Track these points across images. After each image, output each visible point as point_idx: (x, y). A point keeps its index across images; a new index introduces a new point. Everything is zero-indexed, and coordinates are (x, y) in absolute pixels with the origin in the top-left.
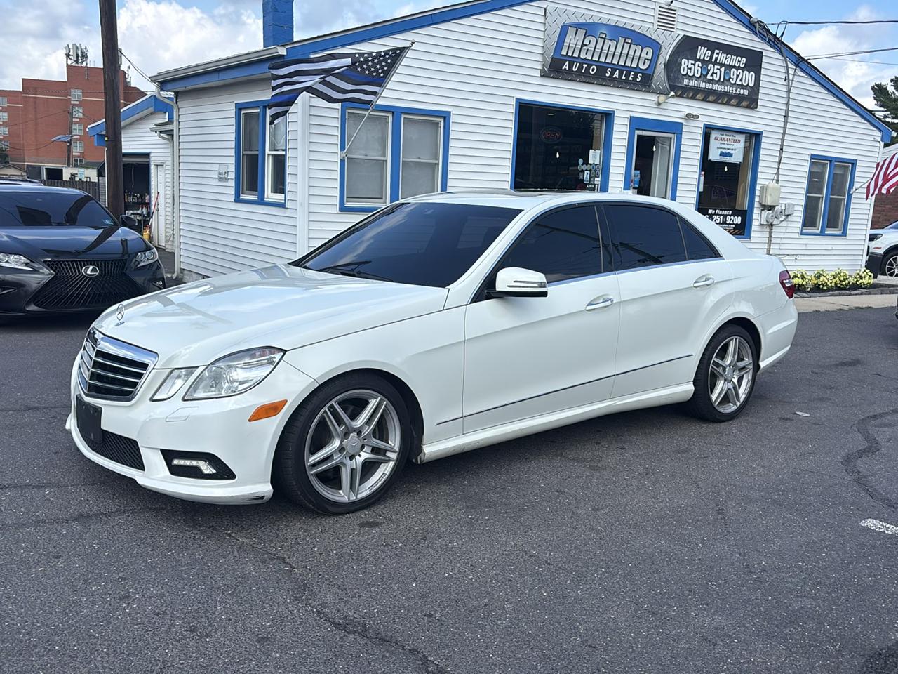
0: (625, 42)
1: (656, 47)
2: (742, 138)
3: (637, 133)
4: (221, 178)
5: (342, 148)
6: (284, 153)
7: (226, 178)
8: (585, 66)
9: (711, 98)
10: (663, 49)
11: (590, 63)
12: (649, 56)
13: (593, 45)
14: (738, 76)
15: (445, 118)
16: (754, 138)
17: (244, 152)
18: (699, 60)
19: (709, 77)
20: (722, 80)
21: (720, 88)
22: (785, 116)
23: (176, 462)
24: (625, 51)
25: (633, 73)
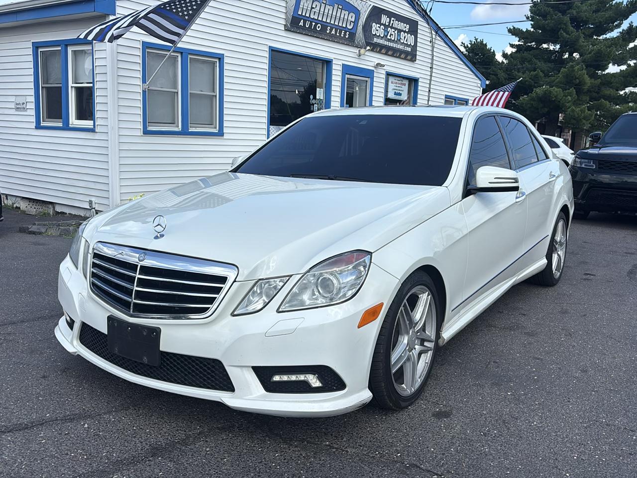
0: (338, 8)
1: (357, 12)
2: (407, 82)
3: (347, 76)
4: (18, 108)
5: (144, 81)
6: (91, 85)
7: (24, 108)
8: (314, 24)
9: (390, 53)
10: (361, 14)
11: (317, 22)
12: (353, 20)
13: (318, 8)
14: (405, 37)
15: (220, 59)
16: (413, 82)
17: (43, 86)
18: (383, 24)
19: (388, 37)
20: (396, 40)
21: (395, 45)
22: (431, 68)
23: (277, 378)
24: (338, 15)
25: (343, 31)
